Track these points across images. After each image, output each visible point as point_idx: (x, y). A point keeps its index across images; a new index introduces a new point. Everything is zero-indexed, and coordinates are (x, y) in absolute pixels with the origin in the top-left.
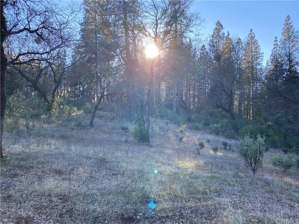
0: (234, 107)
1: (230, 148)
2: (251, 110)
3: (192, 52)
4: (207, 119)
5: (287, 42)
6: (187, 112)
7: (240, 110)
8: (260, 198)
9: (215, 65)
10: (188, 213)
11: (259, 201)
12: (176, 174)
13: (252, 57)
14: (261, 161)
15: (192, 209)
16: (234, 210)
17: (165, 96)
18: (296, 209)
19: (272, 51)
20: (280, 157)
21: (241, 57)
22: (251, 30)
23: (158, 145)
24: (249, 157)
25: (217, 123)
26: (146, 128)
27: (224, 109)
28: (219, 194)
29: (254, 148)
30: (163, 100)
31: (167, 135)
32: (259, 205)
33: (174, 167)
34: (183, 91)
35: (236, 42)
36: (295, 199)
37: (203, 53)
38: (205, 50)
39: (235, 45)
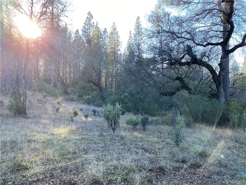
0: (102, 82)
1: (98, 114)
2: (114, 85)
3: (68, 35)
4: (81, 92)
5: (138, 36)
6: (64, 86)
7: (106, 85)
8: (117, 150)
9: (87, 47)
10: (58, 173)
11: (116, 152)
12: (51, 140)
13: (114, 45)
14: (118, 122)
15: (62, 169)
16: (97, 162)
17: (43, 71)
18: (139, 154)
19: (128, 41)
20: (131, 118)
21: (107, 44)
22: (114, 23)
23: (35, 116)
24: (110, 120)
25: (89, 94)
26: (22, 101)
27: (94, 84)
28: (86, 151)
29: (114, 112)
30: (41, 75)
31: (45, 107)
32: (116, 155)
33: (49, 134)
34: (60, 67)
35: (103, 31)
36: (139, 147)
37: (77, 36)
38: (79, 34)
39: (102, 33)
